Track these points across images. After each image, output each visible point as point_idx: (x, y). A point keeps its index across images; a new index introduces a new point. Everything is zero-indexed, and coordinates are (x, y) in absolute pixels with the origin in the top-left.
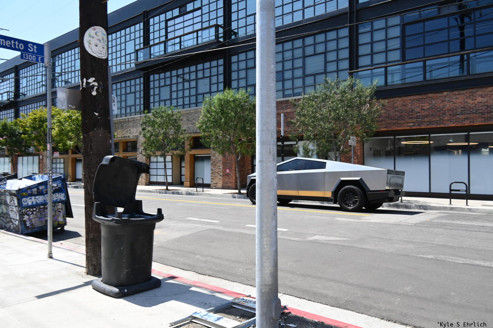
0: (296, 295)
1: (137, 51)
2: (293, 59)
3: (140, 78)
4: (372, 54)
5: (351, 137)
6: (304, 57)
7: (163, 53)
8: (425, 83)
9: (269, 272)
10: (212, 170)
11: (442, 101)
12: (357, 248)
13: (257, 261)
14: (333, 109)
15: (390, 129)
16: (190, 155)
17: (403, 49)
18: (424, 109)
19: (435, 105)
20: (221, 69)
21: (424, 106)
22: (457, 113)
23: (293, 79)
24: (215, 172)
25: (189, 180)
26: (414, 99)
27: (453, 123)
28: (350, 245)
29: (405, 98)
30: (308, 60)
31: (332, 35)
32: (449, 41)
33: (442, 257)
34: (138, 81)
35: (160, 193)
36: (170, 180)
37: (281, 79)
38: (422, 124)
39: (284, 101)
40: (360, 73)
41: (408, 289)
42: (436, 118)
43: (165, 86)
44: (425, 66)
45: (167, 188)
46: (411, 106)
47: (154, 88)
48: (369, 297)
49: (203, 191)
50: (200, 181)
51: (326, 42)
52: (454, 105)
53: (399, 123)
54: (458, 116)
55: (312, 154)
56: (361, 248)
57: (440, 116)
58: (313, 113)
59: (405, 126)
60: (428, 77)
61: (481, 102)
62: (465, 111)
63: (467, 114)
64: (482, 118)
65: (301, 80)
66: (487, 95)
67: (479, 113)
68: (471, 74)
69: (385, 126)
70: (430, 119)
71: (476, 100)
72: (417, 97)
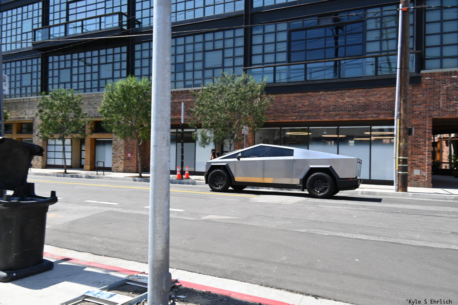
0: (188, 269)
1: (34, 31)
2: (194, 53)
3: (37, 58)
4: (264, 54)
5: (244, 127)
6: (204, 51)
7: (63, 35)
8: (306, 83)
9: (160, 249)
10: (113, 154)
11: (319, 99)
12: (245, 225)
13: (149, 239)
14: (228, 101)
15: (277, 121)
16: (91, 138)
17: (289, 52)
18: (304, 105)
19: (313, 102)
20: (124, 56)
21: (305, 103)
22: (330, 110)
23: (194, 71)
24: (117, 156)
25: (89, 163)
26: (297, 96)
27: (327, 118)
28: (239, 222)
29: (290, 95)
30: (208, 54)
31: (229, 34)
32: (325, 48)
33: (312, 231)
34: (35, 61)
35: (58, 176)
36: (69, 163)
37: (182, 70)
38: (303, 117)
39: (185, 91)
40: (253, 70)
41: (284, 258)
42: (314, 113)
43: (65, 68)
44: (306, 68)
45: (65, 171)
46: (294, 102)
47: (53, 70)
48: (251, 267)
49: (104, 175)
50: (101, 165)
51: (224, 39)
52: (328, 103)
53: (285, 116)
54: (331, 112)
55: (209, 141)
56: (248, 225)
57: (317, 112)
58: (211, 103)
59: (289, 119)
60: (308, 78)
61: (349, 102)
62: (336, 108)
63: (338, 111)
64: (349, 115)
65: (201, 72)
66: (353, 96)
67: (346, 111)
68: (341, 77)
69: (273, 118)
70: (309, 114)
71: (344, 99)
72: (299, 94)
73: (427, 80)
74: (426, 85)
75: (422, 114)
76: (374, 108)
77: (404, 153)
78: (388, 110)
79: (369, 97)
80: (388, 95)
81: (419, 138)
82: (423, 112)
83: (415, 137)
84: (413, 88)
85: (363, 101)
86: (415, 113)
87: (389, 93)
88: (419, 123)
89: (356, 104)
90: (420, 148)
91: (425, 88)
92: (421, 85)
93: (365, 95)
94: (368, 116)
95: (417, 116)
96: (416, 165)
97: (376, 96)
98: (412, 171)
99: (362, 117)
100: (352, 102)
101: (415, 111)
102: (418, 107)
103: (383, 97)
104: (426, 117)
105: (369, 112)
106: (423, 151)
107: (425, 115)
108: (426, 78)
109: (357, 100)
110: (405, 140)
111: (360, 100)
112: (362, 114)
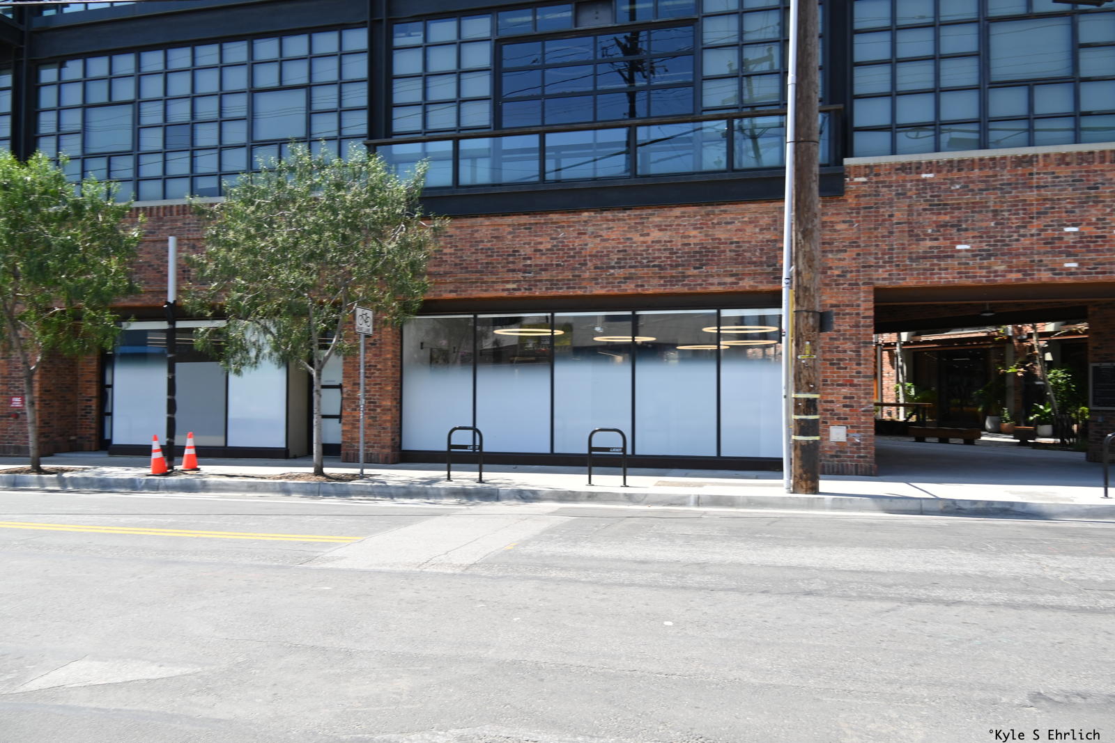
2: (221, 94)
4: (425, 104)
5: (359, 311)
6: (253, 91)
8: (543, 188)
11: (579, 234)
15: (464, 295)
17: (497, 99)
18: (540, 250)
19: (563, 242)
20: (6, 100)
21: (541, 243)
22: (609, 263)
23: (221, 148)
26: (519, 225)
27: (602, 287)
29: (497, 220)
30: (263, 101)
31: (326, 42)
32: (595, 93)
37: (187, 144)
38: (537, 285)
39: (192, 206)
40: (395, 148)
42: (566, 274)
44: (542, 148)
46: (512, 241)
51: (311, 58)
52: (604, 244)
53: (484, 282)
54: (612, 271)
57: (574, 269)
59: (496, 290)
60: (549, 174)
61: (659, 242)
62: (626, 259)
63: (631, 267)
64: (661, 278)
65: (243, 153)
66: (671, 226)
67: (654, 266)
68: (639, 172)
69: (452, 287)
70: (551, 276)
71: (648, 235)
72: (524, 219)
73: (858, 183)
74: (856, 197)
75: (849, 276)
76: (726, 259)
77: (808, 383)
78: (761, 264)
79: (714, 228)
80: (761, 223)
81: (842, 341)
82: (851, 272)
83: (831, 339)
84: (823, 206)
85: (697, 241)
86: (829, 272)
87: (763, 217)
88: (840, 299)
89: (680, 247)
90: (846, 368)
91: (853, 206)
92: (845, 197)
93: (701, 224)
94: (711, 280)
95: (836, 280)
96: (835, 415)
97: (729, 227)
98: (826, 431)
99: (695, 285)
100: (669, 242)
101: (831, 268)
102: (839, 256)
103: (749, 229)
104: (857, 284)
105: (714, 271)
106: (851, 376)
107: (856, 280)
108: (856, 180)
109: (682, 237)
110: (810, 344)
111: (690, 237)
112: (694, 276)
